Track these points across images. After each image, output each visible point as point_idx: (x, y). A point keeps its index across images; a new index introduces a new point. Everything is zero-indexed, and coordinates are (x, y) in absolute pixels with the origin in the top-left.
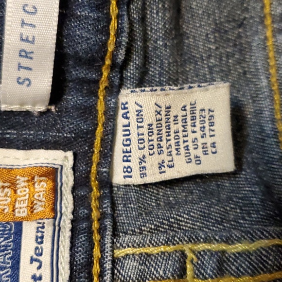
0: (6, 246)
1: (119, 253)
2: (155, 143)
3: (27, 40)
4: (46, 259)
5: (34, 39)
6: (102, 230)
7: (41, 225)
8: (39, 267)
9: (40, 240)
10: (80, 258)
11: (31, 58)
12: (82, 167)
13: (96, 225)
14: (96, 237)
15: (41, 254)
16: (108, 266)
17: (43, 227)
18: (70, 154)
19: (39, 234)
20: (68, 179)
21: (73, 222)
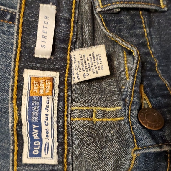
0: (37, 104)
1: (73, 108)
2: (81, 68)
3: (45, 32)
4: (50, 109)
5: (47, 32)
6: (68, 101)
7: (48, 98)
8: (48, 112)
9: (48, 103)
10: (61, 109)
11: (46, 38)
12: (62, 78)
13: (66, 99)
14: (66, 103)
15: (48, 107)
16: (69, 112)
17: (49, 99)
18: (58, 73)
19: (48, 101)
20: (57, 82)
21: (58, 97)
